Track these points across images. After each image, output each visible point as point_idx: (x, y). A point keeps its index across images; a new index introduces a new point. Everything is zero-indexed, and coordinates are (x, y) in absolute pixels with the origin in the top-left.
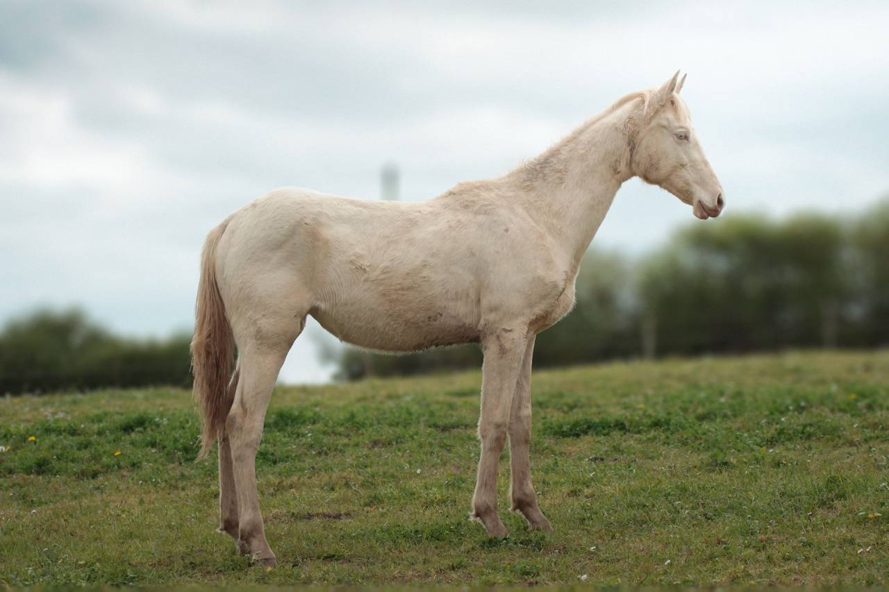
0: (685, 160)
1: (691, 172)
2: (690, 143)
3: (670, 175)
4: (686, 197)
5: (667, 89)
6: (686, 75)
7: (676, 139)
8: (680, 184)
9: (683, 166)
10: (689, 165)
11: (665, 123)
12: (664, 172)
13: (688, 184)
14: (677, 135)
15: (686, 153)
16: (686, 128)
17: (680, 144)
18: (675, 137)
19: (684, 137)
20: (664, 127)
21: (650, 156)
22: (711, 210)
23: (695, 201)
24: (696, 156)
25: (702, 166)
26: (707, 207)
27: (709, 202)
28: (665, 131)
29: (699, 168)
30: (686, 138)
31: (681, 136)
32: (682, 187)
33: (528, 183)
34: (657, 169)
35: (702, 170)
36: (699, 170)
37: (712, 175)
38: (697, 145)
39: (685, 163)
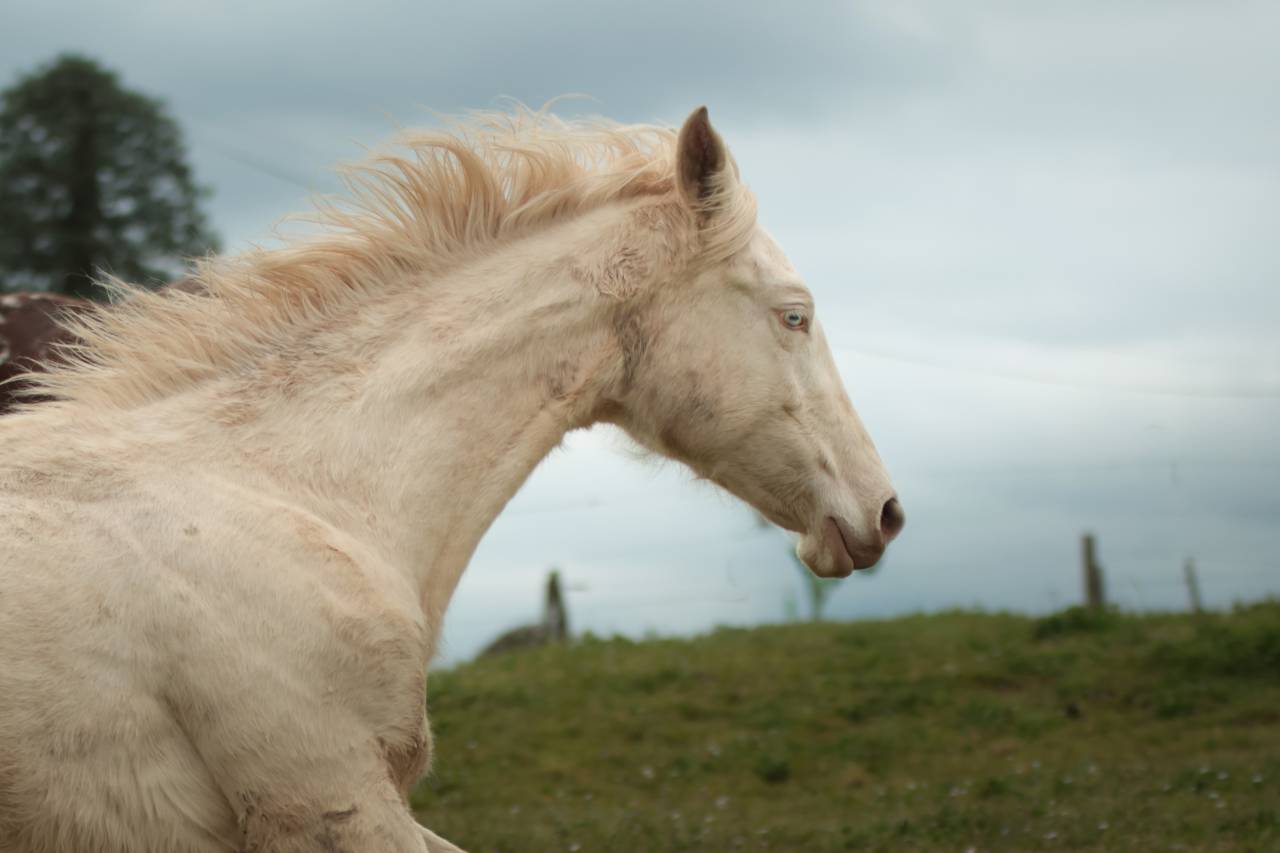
1: (809, 428)
2: (810, 339)
7: (778, 327)
10: (804, 408)
11: (747, 276)
12: (730, 426)
13: (800, 466)
14: (778, 311)
16: (803, 294)
17: (788, 344)
19: (798, 322)
20: (740, 288)
21: (691, 375)
22: (861, 547)
23: (817, 522)
25: (838, 411)
26: (856, 536)
27: (860, 520)
28: (744, 300)
29: (831, 416)
30: (804, 324)
31: (793, 318)
32: (778, 475)
33: (236, 400)
35: (838, 422)
39: (797, 401)
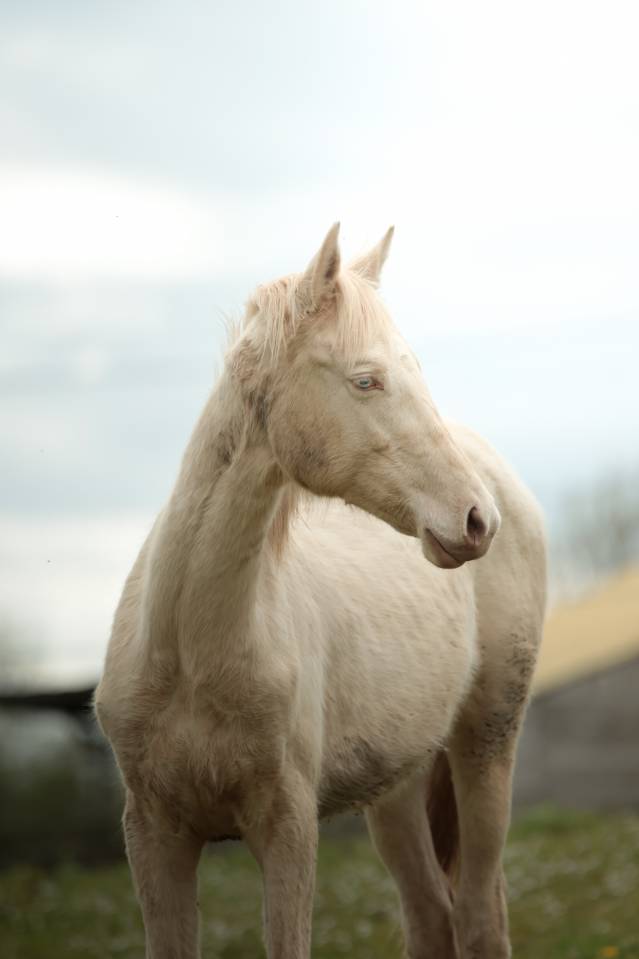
0: (383, 435)
1: (400, 464)
2: (388, 395)
3: (355, 474)
4: (401, 518)
5: (314, 274)
6: (391, 230)
7: (353, 390)
8: (383, 493)
9: (379, 450)
10: (393, 448)
11: (323, 355)
12: (337, 469)
13: (398, 492)
14: (353, 381)
15: (383, 419)
16: (374, 364)
17: (364, 400)
18: (350, 386)
19: (373, 384)
20: (322, 365)
21: (301, 433)
22: (460, 547)
24: (409, 423)
26: (448, 541)
27: (451, 527)
28: (327, 374)
29: (420, 450)
30: (378, 385)
31: (364, 383)
32: (387, 500)
34: (321, 464)
35: (426, 455)
36: (419, 457)
37: (453, 463)
38: (409, 399)
39: (382, 444)
